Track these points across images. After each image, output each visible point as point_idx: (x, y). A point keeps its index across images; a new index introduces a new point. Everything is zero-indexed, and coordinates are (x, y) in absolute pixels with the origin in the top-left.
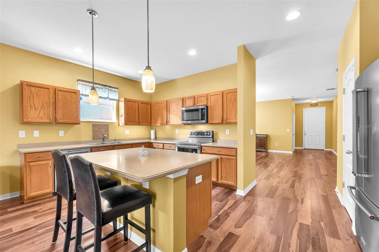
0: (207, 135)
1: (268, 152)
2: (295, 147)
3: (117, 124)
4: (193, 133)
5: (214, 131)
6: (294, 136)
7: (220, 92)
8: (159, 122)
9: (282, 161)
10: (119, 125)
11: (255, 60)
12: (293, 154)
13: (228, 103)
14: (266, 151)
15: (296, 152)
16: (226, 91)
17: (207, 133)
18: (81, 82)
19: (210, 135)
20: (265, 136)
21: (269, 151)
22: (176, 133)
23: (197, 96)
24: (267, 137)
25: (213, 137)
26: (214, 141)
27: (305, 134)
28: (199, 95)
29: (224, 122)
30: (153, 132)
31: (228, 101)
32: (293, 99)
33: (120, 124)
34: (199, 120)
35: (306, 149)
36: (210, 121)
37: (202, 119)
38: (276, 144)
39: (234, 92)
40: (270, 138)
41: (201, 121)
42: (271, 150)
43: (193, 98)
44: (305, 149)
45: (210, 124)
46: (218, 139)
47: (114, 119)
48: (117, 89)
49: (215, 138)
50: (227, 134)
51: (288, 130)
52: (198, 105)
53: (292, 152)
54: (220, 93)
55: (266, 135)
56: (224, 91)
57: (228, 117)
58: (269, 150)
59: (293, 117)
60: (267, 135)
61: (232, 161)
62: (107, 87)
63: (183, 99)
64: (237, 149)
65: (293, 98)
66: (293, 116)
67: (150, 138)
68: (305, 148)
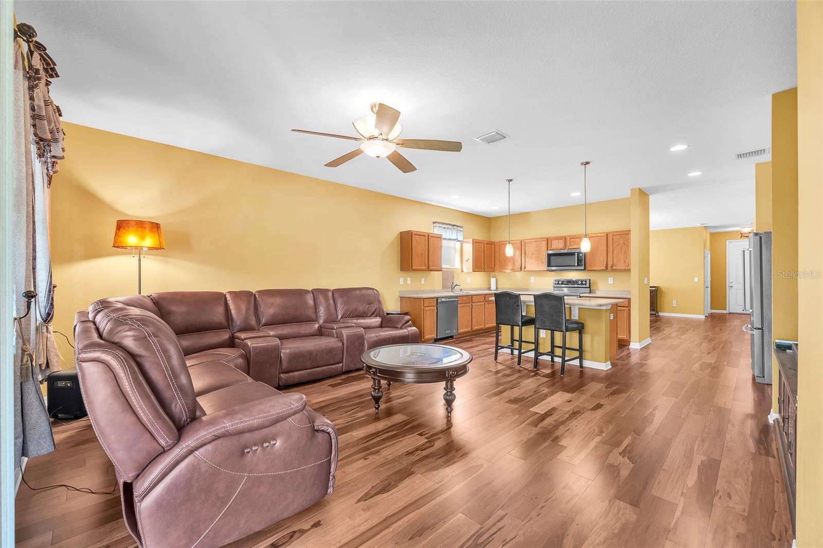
0: (582, 284)
1: (658, 316)
2: (711, 309)
3: (461, 270)
4: (560, 282)
5: (591, 279)
6: (709, 289)
7: (604, 233)
8: (510, 267)
9: (684, 326)
10: (462, 271)
11: (648, 196)
12: (705, 319)
13: (614, 247)
14: (655, 313)
15: (711, 317)
16: (612, 232)
17: (582, 281)
18: (437, 225)
19: (586, 284)
20: (654, 289)
21: (660, 314)
22: (532, 282)
23: (568, 236)
24: (658, 289)
25: (590, 287)
26: (591, 292)
27: (731, 287)
28: (572, 236)
29: (609, 268)
30: (493, 280)
31: (615, 245)
32: (704, 227)
33: (465, 270)
34: (575, 266)
35: (733, 313)
36: (588, 268)
37: (578, 265)
38: (674, 302)
39: (626, 234)
40: (662, 292)
41: (578, 268)
42: (664, 312)
43: (564, 239)
44: (730, 313)
45: (588, 270)
46: (597, 290)
47: (457, 265)
48: (462, 227)
49: (592, 289)
50: (610, 282)
51: (696, 280)
52: (571, 247)
53: (703, 317)
54: (604, 235)
55: (655, 287)
56: (609, 233)
57: (614, 263)
58: (661, 312)
59: (704, 257)
60: (657, 287)
61: (624, 313)
62: (455, 227)
63: (547, 239)
64: (630, 299)
65: (704, 225)
66: (706, 255)
67: (489, 289)
68: (730, 311)
